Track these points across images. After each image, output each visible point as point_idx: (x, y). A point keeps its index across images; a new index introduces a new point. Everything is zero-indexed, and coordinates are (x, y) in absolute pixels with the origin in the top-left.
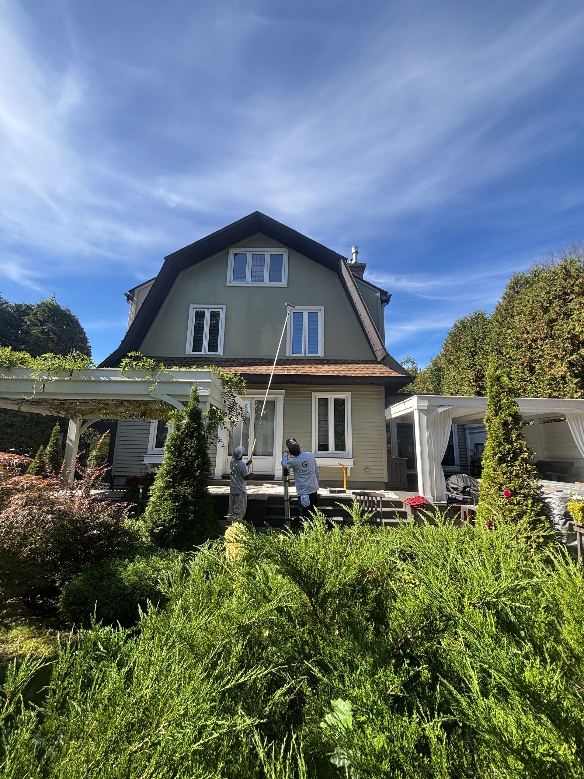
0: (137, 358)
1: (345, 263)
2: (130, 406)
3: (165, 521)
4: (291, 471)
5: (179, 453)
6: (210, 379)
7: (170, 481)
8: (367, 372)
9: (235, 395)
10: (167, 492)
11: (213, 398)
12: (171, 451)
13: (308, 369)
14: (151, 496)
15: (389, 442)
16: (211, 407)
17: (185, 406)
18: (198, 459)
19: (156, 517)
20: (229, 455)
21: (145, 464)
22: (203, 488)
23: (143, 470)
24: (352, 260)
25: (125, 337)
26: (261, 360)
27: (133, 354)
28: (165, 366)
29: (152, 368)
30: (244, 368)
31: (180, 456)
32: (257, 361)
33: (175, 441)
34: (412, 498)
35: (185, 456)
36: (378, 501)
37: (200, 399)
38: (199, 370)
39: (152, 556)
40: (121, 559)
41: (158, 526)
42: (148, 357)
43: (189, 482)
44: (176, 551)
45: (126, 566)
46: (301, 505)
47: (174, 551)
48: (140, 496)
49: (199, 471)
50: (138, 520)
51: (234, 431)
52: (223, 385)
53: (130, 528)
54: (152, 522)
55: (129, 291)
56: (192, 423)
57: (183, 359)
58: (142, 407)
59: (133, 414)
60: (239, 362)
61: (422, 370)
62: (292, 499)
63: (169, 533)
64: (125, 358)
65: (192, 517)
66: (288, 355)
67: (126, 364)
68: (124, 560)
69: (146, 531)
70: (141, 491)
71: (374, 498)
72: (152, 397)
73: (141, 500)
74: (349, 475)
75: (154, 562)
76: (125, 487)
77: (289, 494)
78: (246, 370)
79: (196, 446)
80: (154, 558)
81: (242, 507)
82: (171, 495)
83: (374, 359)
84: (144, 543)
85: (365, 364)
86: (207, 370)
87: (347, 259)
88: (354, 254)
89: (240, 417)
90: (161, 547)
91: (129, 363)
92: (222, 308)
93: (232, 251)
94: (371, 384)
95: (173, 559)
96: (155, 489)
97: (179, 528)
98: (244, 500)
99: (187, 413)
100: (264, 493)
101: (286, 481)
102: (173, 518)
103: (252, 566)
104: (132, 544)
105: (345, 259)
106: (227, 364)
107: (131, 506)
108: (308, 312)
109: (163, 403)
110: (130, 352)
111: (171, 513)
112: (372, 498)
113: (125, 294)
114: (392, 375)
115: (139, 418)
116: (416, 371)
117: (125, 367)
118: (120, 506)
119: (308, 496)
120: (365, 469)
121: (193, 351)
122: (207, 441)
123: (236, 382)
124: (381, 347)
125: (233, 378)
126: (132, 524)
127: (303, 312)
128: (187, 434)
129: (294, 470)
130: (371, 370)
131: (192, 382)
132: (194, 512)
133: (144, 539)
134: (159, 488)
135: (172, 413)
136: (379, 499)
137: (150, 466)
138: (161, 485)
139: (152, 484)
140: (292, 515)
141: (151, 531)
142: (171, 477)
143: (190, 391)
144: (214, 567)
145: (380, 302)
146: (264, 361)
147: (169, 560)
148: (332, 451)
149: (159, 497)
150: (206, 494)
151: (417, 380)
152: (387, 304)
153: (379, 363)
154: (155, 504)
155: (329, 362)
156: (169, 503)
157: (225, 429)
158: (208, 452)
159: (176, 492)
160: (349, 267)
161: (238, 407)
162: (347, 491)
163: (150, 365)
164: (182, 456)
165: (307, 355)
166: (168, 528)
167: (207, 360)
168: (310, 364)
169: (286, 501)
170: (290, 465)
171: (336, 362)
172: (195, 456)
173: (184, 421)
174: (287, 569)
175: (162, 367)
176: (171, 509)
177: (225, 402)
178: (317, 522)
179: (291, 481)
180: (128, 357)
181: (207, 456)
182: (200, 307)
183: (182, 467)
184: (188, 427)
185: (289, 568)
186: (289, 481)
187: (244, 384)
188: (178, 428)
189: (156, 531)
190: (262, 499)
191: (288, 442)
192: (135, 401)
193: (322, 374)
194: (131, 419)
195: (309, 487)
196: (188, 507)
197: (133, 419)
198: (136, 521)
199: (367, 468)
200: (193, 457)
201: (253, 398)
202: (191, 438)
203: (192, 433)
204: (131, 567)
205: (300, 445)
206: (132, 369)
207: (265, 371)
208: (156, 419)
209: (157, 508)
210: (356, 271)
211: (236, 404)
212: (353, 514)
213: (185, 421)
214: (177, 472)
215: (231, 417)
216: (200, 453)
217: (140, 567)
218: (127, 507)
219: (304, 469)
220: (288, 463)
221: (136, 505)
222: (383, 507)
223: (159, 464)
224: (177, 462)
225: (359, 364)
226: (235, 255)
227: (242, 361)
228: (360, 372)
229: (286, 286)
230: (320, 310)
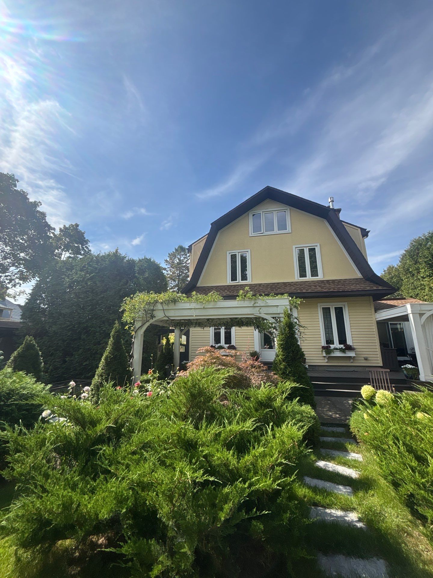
55: (189, 246)
57: (226, 287)
66: (296, 279)
72: (255, 315)
74: (352, 361)
83: (362, 277)
85: (356, 281)
88: (331, 203)
92: (248, 252)
93: (251, 213)
94: (362, 296)
108: (308, 248)
121: (231, 281)
127: (305, 248)
130: (362, 285)
131: (278, 306)
145: (361, 236)
146: (280, 284)
148: (337, 345)
152: (367, 237)
153: (367, 280)
155: (328, 282)
165: (311, 278)
168: (314, 284)
171: (333, 281)
182: (233, 252)
193: (326, 291)
225: (351, 282)
226: (253, 215)
227: (265, 285)
228: (354, 288)
229: (291, 232)
230: (317, 246)
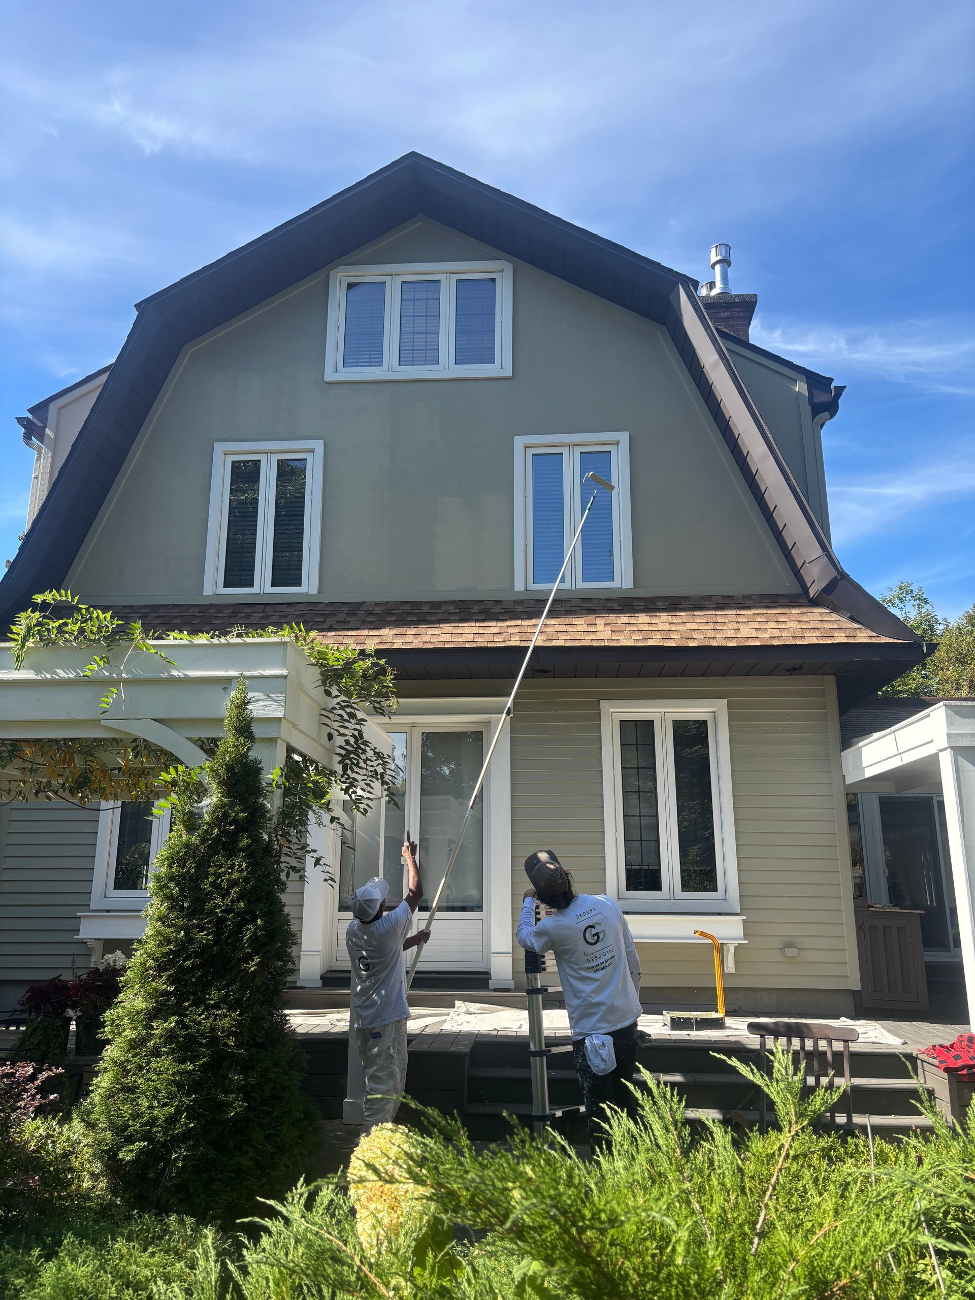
0: (61, 611)
1: (691, 297)
2: (40, 760)
3: (153, 1122)
4: (550, 961)
5: (192, 903)
6: (285, 666)
7: (166, 993)
8: (776, 633)
9: (360, 715)
10: (159, 1027)
11: (295, 726)
12: (169, 897)
13: (585, 628)
14: (108, 1042)
15: (857, 859)
16: (289, 757)
17: (211, 753)
18: (253, 921)
19: (126, 1109)
20: (343, 908)
21: (83, 943)
22: (271, 1014)
23: (79, 962)
24: (712, 285)
25: (22, 549)
26: (435, 605)
27: (48, 597)
28: (146, 630)
29: (106, 638)
30: (385, 631)
31: (193, 912)
32: (426, 609)
33: (182, 862)
34: (947, 1044)
35: (212, 912)
36: (837, 1055)
37: (257, 731)
38: (249, 640)
39: (114, 1239)
40: (16, 1248)
41: (130, 1140)
42: (95, 608)
43: (227, 996)
44: (190, 1221)
45: (32, 1273)
46: (586, 1069)
47: (182, 1222)
48: (71, 1044)
49: (257, 959)
50: (66, 1119)
51: (359, 832)
52: (324, 683)
53: (43, 1147)
54: (112, 1126)
55: (31, 411)
56: (231, 806)
57: (197, 610)
58: (78, 761)
59: (49, 783)
60: (369, 613)
61: (953, 624)
62: (555, 1050)
63: (168, 1162)
64: (25, 610)
65: (237, 1108)
66: (519, 586)
67: (29, 629)
68: (28, 1249)
69: (94, 1155)
70: (73, 1027)
71: (823, 1045)
72: (106, 728)
73: (72, 1056)
74: (730, 967)
75: (122, 1257)
76: (26, 1015)
77: (546, 1033)
78: (389, 639)
79: (247, 880)
80: (120, 1245)
81: (391, 1075)
82: (170, 1037)
83: (797, 590)
84: (86, 1197)
85: (767, 607)
86: (276, 639)
87: (696, 284)
88: (718, 267)
89: (377, 785)
90: (142, 1211)
91: (39, 624)
92: (312, 451)
93: (340, 277)
94: (793, 671)
95: (181, 1246)
96: (120, 1018)
97: (195, 1146)
98: (399, 1052)
99: (215, 773)
100: (456, 1029)
101: (533, 991)
102: (178, 1111)
103: (450, 1266)
104: (49, 1201)
105: (691, 284)
106: (331, 621)
107: (45, 1075)
108: (577, 451)
109: (141, 746)
110: (42, 592)
111: (171, 1096)
112: (816, 1045)
113: (19, 420)
114: (859, 640)
115: (67, 795)
116: (931, 628)
117: (25, 639)
118: (13, 1075)
119: (609, 1040)
120: (782, 949)
121: (225, 586)
122: (278, 862)
123: (364, 676)
124: (818, 552)
125: (354, 662)
126: (48, 1136)
127: (565, 451)
128: (217, 840)
129: (556, 954)
130: (790, 624)
131: (229, 680)
132: (246, 1092)
133: (87, 1184)
134: (133, 1015)
135: (168, 778)
136: (838, 1046)
137: (99, 948)
138: (140, 1004)
139: (109, 1003)
140: (555, 1101)
141: (109, 1156)
142: (171, 980)
143: (225, 706)
144: (330, 1271)
145: (807, 410)
146: (444, 607)
147: (167, 1252)
148: (672, 891)
149: (134, 1045)
150: (280, 1031)
151: (940, 654)
152: (832, 415)
153: (814, 603)
154: (122, 1067)
155: (651, 605)
156: (165, 1063)
157: (335, 825)
158: (284, 898)
159: (187, 1027)
160: (707, 306)
161: (370, 753)
162: (729, 1021)
163: (100, 628)
164: (202, 911)
165: (581, 585)
166: (164, 1145)
167: (269, 610)
168: (591, 611)
169: (535, 1054)
170: (544, 940)
171: (673, 604)
172: (245, 912)
173: (206, 802)
174: (581, 1273)
175: (138, 634)
176: (170, 1083)
177: (330, 737)
178: (653, 1119)
179: (550, 990)
180: (35, 607)
181: (281, 910)
182: (245, 450)
183: (205, 949)
184: (221, 817)
185: (588, 1271)
186: (543, 990)
187: (389, 680)
188: (191, 822)
189: (126, 1155)
190: (453, 1049)
191: (532, 864)
192: (56, 741)
193: (631, 643)
194: (42, 801)
195: (612, 1009)
196: (225, 1077)
197: (49, 798)
198: (60, 1124)
199: (790, 945)
200: (238, 915)
201: (413, 726)
202: (231, 853)
203: (234, 837)
204: (49, 1273)
205: (572, 872)
206: (48, 642)
207: (449, 638)
208: (116, 798)
209: (128, 1081)
210: (728, 318)
211: (366, 743)
212: (774, 1092)
213: (211, 801)
214: (188, 963)
215: (352, 785)
216: (258, 900)
217: (79, 1273)
218: (33, 1078)
219: (591, 949)
220: (538, 934)
221: (60, 1070)
222: (853, 1075)
223: (130, 941)
224: (187, 930)
225: (749, 608)
226: (350, 286)
227: (378, 610)
228: (754, 634)
229: (510, 374)
230: (617, 443)
